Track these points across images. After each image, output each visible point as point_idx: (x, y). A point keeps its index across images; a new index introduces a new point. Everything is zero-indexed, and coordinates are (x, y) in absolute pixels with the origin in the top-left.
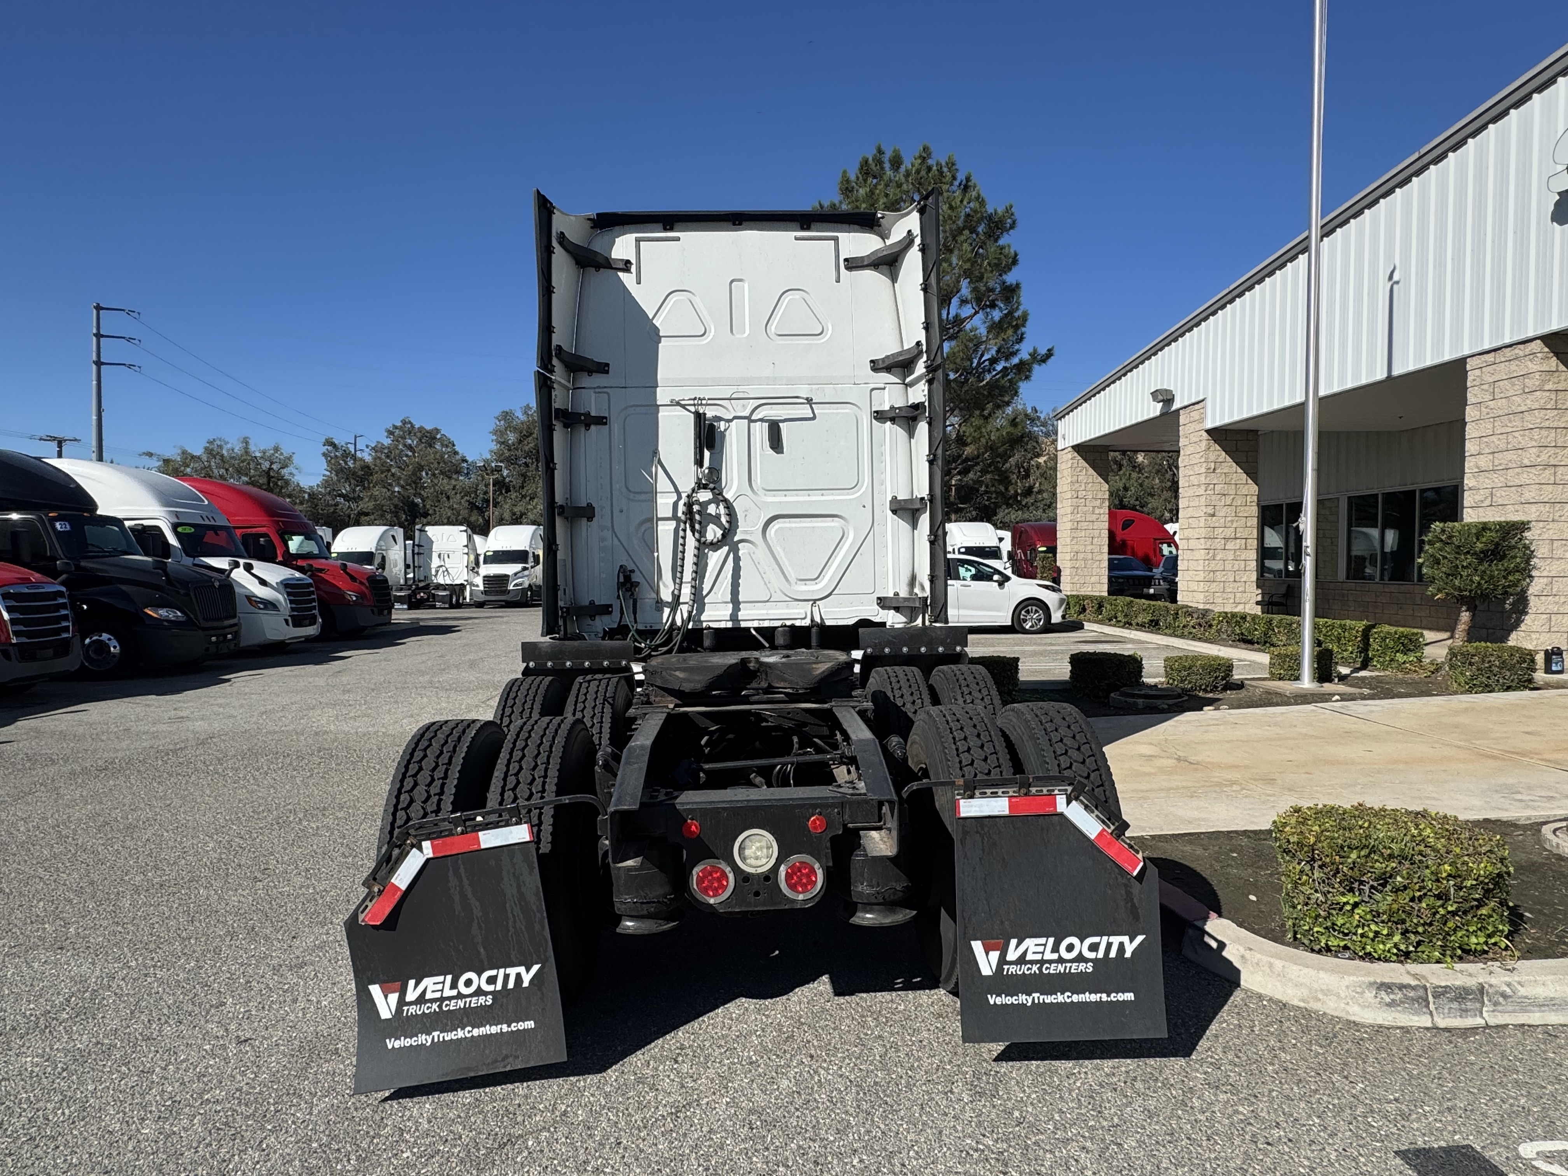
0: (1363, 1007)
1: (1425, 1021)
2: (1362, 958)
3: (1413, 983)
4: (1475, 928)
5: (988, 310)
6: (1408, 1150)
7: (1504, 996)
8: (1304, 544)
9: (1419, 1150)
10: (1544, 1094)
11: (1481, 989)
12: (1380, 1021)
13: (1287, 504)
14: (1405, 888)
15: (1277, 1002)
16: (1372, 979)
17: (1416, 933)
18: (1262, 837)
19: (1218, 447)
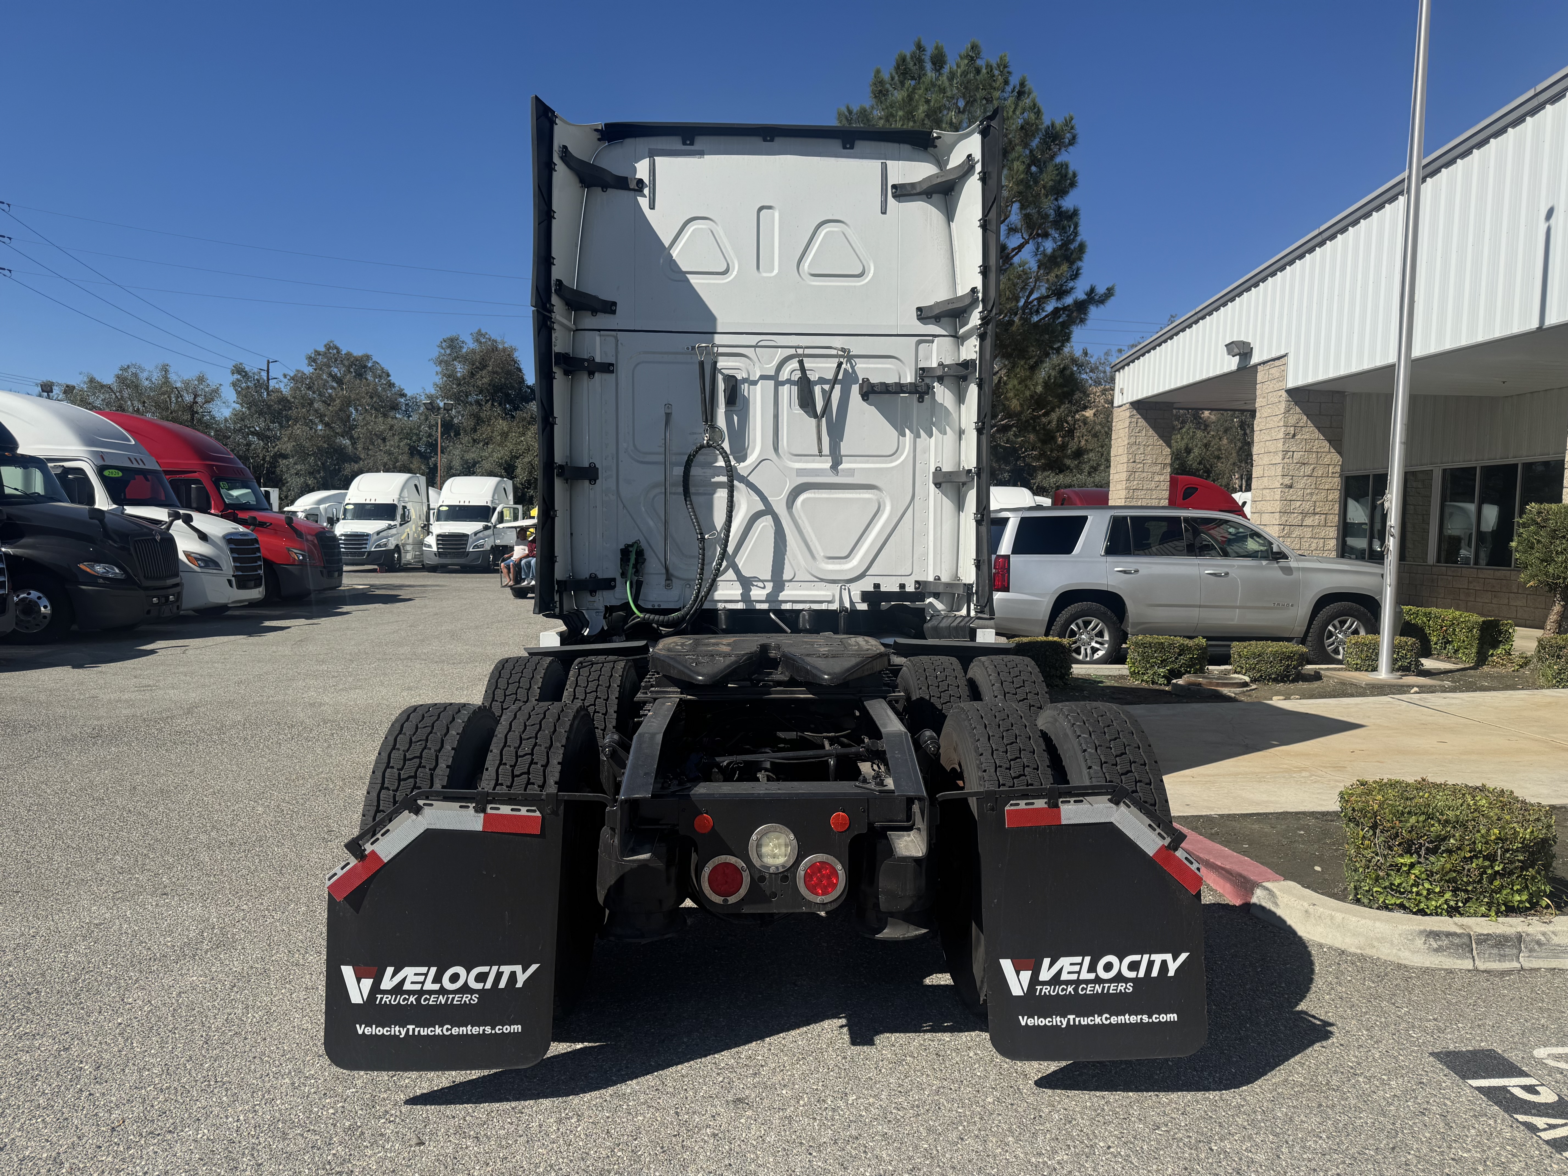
0: (1413, 952)
1: (1468, 964)
2: (1415, 913)
3: (1459, 931)
4: (1519, 887)
5: (1040, 240)
6: (1441, 1052)
7: (1539, 943)
8: (1388, 524)
9: (1449, 1052)
10: (1562, 1017)
11: (1519, 938)
12: (1427, 964)
13: (1374, 475)
14: (1459, 849)
15: (1336, 950)
16: (1422, 928)
17: (1466, 891)
18: (1330, 818)
19: (1298, 409)
